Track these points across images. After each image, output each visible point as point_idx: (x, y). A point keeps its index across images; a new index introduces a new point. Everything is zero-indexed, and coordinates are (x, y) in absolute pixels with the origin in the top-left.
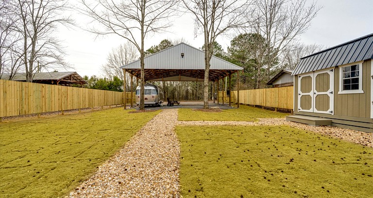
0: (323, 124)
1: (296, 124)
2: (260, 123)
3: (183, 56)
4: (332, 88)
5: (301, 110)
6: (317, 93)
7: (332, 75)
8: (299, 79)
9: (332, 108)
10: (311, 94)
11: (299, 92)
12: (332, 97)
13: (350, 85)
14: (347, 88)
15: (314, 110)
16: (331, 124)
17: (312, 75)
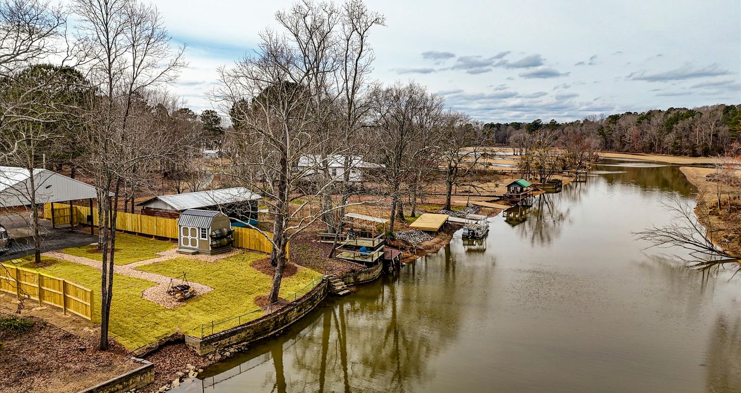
0: (193, 254)
3: (48, 187)
4: (197, 237)
5: (184, 245)
6: (191, 238)
7: (197, 229)
8: (182, 228)
9: (198, 245)
10: (188, 237)
11: (182, 235)
12: (197, 240)
13: (204, 236)
14: (202, 237)
15: (190, 246)
16: (197, 253)
17: (188, 227)
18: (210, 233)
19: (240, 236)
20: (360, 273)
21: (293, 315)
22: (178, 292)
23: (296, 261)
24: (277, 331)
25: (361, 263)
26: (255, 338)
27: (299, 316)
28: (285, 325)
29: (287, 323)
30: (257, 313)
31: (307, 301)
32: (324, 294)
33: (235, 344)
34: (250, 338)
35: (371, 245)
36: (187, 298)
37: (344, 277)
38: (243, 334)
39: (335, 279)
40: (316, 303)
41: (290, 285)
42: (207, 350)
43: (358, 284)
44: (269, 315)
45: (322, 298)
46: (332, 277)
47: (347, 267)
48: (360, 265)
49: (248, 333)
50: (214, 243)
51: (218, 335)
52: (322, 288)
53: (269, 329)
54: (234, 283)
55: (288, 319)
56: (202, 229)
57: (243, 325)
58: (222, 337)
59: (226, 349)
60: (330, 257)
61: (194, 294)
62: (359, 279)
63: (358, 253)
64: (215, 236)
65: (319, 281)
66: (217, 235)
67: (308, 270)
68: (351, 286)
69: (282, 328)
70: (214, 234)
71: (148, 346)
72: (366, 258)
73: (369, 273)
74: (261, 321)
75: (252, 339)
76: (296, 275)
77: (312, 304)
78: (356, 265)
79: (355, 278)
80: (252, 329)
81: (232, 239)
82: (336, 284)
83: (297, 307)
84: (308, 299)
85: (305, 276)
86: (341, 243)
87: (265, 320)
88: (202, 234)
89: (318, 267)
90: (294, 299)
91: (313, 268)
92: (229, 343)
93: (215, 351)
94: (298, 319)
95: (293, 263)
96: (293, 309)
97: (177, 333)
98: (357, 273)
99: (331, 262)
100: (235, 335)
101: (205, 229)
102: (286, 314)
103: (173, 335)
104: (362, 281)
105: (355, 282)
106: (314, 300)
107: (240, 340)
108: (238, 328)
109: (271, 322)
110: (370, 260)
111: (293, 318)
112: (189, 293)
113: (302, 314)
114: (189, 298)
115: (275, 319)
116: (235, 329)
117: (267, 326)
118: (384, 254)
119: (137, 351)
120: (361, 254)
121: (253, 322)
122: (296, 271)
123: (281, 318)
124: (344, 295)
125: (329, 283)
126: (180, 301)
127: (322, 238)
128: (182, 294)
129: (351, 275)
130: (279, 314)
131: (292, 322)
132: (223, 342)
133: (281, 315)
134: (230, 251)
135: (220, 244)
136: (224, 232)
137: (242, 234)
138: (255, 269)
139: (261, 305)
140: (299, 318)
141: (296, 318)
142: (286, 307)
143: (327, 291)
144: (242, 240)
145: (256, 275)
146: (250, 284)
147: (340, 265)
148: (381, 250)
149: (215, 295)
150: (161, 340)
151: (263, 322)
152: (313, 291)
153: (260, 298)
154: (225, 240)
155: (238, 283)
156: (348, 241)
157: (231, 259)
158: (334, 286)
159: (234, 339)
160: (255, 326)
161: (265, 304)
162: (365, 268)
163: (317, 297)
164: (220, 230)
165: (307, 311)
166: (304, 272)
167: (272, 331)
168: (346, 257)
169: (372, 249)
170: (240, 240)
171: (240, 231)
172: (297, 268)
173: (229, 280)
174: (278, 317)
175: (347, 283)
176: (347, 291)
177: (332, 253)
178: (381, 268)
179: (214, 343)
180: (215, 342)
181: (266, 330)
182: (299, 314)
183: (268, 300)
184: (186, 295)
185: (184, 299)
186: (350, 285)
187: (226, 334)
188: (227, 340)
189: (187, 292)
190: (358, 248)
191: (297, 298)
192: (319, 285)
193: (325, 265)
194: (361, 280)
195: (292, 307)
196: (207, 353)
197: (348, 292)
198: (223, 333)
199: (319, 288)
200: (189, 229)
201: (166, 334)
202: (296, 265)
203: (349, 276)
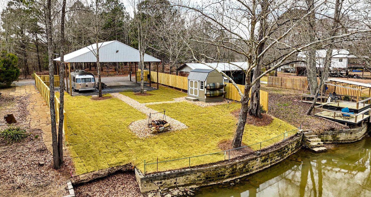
0: (195, 100)
1: (187, 101)
2: (175, 101)
3: (117, 52)
4: (198, 88)
5: (190, 94)
6: (195, 89)
7: (198, 82)
8: (190, 81)
9: (198, 95)
10: (193, 88)
11: (190, 87)
12: (198, 90)
13: (202, 88)
14: (201, 88)
15: (194, 95)
16: (198, 100)
17: (193, 81)
18: (206, 85)
19: (230, 90)
20: (341, 132)
21: (256, 165)
22: (154, 125)
23: (274, 114)
24: (234, 178)
25: (343, 123)
26: (207, 183)
27: (264, 166)
28: (244, 173)
29: (247, 172)
30: (215, 156)
31: (274, 152)
32: (296, 148)
33: (183, 186)
34: (201, 182)
35: (355, 108)
36: (160, 132)
37: (322, 134)
38: (192, 177)
39: (311, 134)
40: (286, 156)
41: (261, 134)
42: (149, 187)
43: (337, 143)
44: (226, 161)
45: (294, 151)
46: (308, 132)
47: (327, 125)
48: (341, 124)
49: (199, 177)
50: (208, 93)
51: (162, 174)
52: (295, 141)
53: (224, 175)
54: (208, 125)
55: (249, 168)
56: (201, 82)
57: (193, 167)
58: (166, 177)
59: (170, 190)
60: (309, 114)
61: (169, 129)
62: (338, 138)
63: (339, 113)
64: (209, 88)
65: (293, 134)
66: (210, 87)
67: (284, 123)
68: (329, 143)
69: (240, 177)
70: (208, 86)
71: (97, 172)
72: (349, 119)
73: (351, 133)
74: (215, 166)
75: (204, 183)
76: (271, 125)
77: (281, 155)
78: (336, 124)
79: (334, 136)
80: (204, 172)
81: (224, 92)
82: (310, 140)
83: (261, 157)
84: (276, 151)
85: (280, 127)
86: (322, 103)
87: (219, 165)
88: (201, 86)
89: (294, 121)
90: (259, 149)
91: (289, 121)
92: (175, 183)
93: (158, 190)
94: (261, 169)
95: (271, 115)
96: (256, 158)
97: (131, 163)
98: (337, 131)
99: (309, 118)
100: (182, 176)
101: (203, 82)
102: (246, 163)
103: (127, 164)
104: (342, 141)
105: (334, 140)
106: (284, 152)
107: (188, 183)
108: (187, 170)
109: (227, 169)
110: (353, 121)
111: (255, 168)
112: (163, 127)
113: (268, 165)
114: (162, 132)
115: (232, 166)
116: (183, 170)
117: (222, 172)
118: (370, 117)
119: (82, 176)
120: (342, 114)
121: (206, 165)
122: (272, 122)
123: (239, 166)
124: (320, 152)
125: (304, 137)
126: (154, 133)
127: (304, 99)
128: (157, 127)
129: (329, 132)
130: (237, 161)
131: (254, 172)
132: (168, 181)
133: (239, 162)
134: (222, 101)
135: (213, 94)
136: (217, 86)
137: (232, 88)
138: (234, 116)
139: (224, 149)
140: (264, 168)
141: (260, 168)
142: (247, 155)
143: (301, 145)
144: (232, 94)
145: (231, 121)
146: (223, 127)
147: (317, 122)
148: (367, 113)
149: (186, 132)
150: (113, 168)
151: (216, 168)
152: (283, 142)
153: (225, 142)
154: (218, 92)
155: (212, 125)
156: (329, 102)
157: (219, 107)
158: (309, 141)
159: (181, 180)
160: (207, 170)
161: (227, 148)
162: (346, 128)
163: (288, 149)
164: (214, 84)
165: (273, 162)
166: (280, 124)
167: (228, 178)
168: (325, 116)
169: (356, 111)
170: (230, 93)
171: (230, 86)
172: (273, 120)
173: (206, 122)
174: (236, 164)
175: (325, 140)
176: (323, 148)
177: (310, 111)
178: (365, 131)
179: (156, 182)
180: (158, 180)
181: (220, 176)
182: (263, 164)
183: (232, 145)
184: (160, 128)
185: (158, 132)
186: (327, 142)
187: (172, 174)
188: (173, 180)
189: (162, 126)
190: (339, 109)
191: (263, 147)
192: (292, 138)
193: (303, 120)
194: (341, 139)
195: (255, 156)
196: (149, 190)
197: (325, 150)
198: (169, 172)
199: (291, 141)
200: (194, 81)
201: (120, 163)
202: (273, 117)
203: (327, 134)
